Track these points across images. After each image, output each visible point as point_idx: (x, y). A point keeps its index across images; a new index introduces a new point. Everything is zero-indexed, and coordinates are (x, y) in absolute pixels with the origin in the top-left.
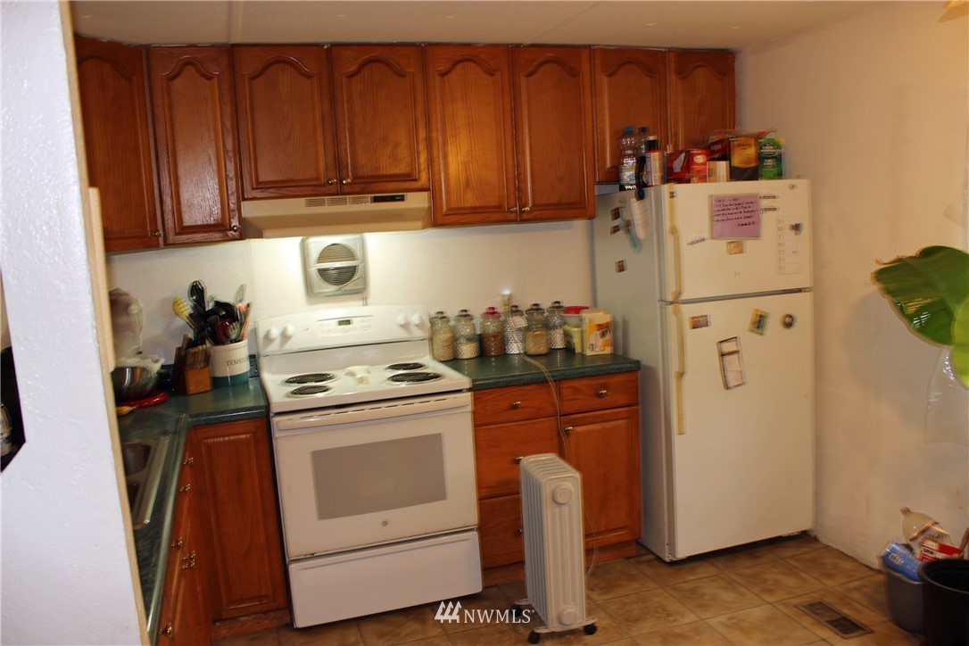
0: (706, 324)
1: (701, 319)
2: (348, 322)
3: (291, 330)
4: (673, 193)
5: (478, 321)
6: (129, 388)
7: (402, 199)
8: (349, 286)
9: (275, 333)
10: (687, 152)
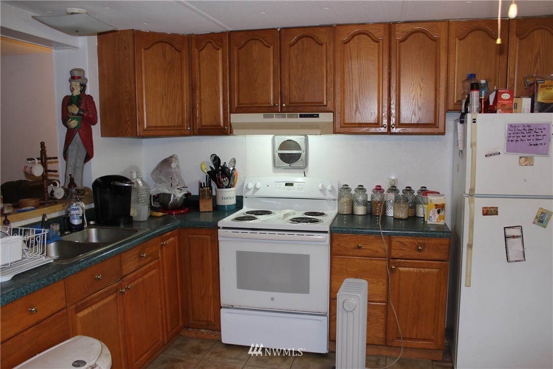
0: (497, 213)
1: (492, 210)
2: (292, 184)
3: (258, 185)
4: (475, 119)
5: (369, 193)
6: (172, 204)
7: (317, 116)
8: (295, 165)
9: (251, 186)
10: (497, 91)
